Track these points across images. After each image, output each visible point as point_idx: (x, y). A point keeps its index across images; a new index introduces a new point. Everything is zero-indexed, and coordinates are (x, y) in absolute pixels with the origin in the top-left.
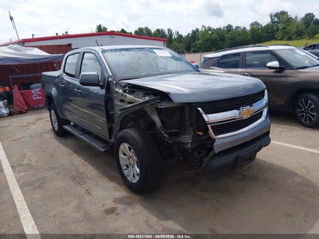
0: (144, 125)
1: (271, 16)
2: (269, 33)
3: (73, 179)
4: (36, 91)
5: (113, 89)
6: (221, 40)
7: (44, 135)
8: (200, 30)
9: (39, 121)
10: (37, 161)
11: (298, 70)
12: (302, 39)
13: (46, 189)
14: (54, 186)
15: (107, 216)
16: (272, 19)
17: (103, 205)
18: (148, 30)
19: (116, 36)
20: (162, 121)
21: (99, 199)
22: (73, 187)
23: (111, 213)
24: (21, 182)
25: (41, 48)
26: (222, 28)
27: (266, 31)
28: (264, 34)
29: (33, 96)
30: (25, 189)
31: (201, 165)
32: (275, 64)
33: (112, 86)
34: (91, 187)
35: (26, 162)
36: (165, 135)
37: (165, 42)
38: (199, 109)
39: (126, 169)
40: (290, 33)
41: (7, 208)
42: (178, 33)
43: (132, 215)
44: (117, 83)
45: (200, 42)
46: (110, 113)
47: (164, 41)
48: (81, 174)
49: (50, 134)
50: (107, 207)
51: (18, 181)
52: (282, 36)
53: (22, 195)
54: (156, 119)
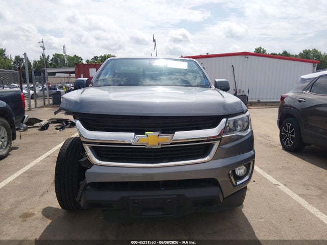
13: (32, 179)
15: (18, 218)
17: (32, 208)
18: (317, 52)
19: (250, 57)
21: (39, 202)
24: (31, 169)
30: (24, 175)
47: (314, 63)
50: (32, 211)
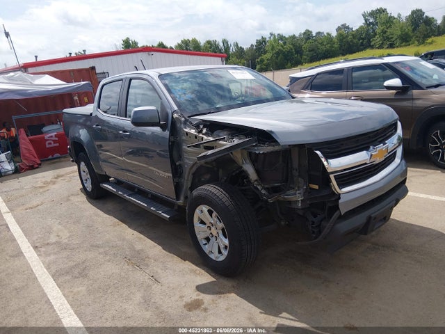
0: (225, 178)
1: (364, 16)
2: (363, 39)
3: (128, 260)
4: (52, 137)
5: (181, 129)
6: (297, 52)
7: (72, 198)
8: (268, 39)
9: (60, 179)
10: (69, 237)
11: (429, 90)
12: (409, 45)
13: (91, 277)
14: (103, 273)
15: (191, 313)
16: (366, 20)
17: (181, 297)
19: (154, 53)
20: (257, 171)
21: (173, 289)
22: (130, 272)
23: (195, 309)
24: (54, 269)
25: (54, 74)
26: (297, 35)
27: (358, 36)
28: (356, 41)
29: (47, 143)
30: (62, 279)
31: (320, 232)
32: (396, 82)
33: (178, 125)
34: (157, 272)
35: (53, 239)
36: (263, 192)
37: (224, 58)
38: (318, 152)
39: (206, 244)
40: (392, 38)
41: (40, 309)
42: (236, 45)
43: (227, 309)
44: (186, 120)
45: (268, 55)
46: (177, 164)
48: (139, 252)
49: (79, 196)
50: (187, 299)
51: (48, 268)
52: (381, 42)
53: (58, 289)
54: (249, 169)
